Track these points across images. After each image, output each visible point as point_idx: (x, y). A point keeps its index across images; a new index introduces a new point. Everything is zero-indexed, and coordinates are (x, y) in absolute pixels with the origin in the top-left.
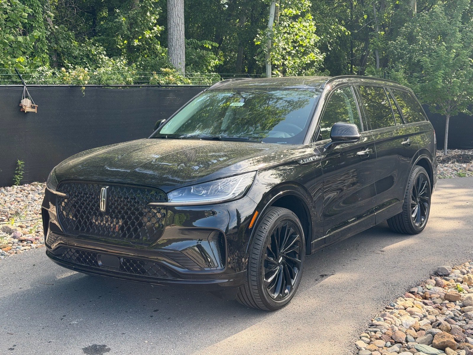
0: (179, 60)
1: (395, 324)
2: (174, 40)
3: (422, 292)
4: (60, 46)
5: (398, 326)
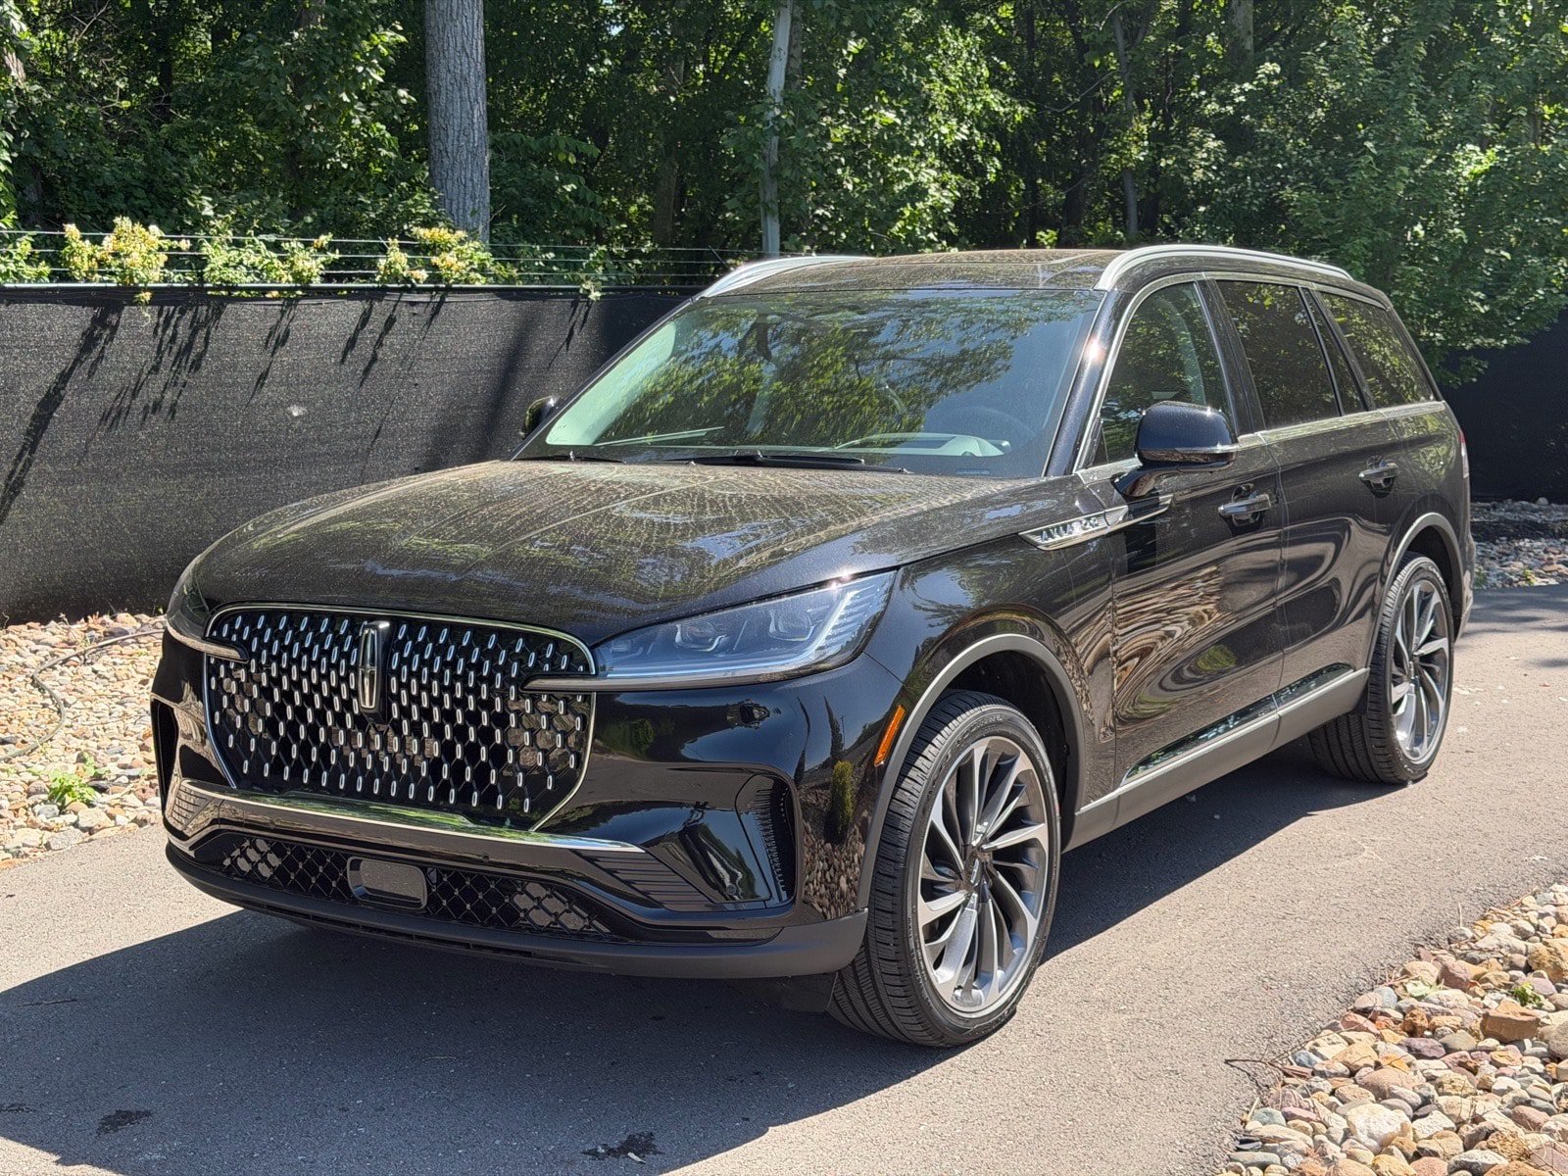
0: (469, 203)
1: (1328, 1132)
2: (450, 132)
3: (1399, 1009)
4: (54, 154)
5: (1339, 1141)
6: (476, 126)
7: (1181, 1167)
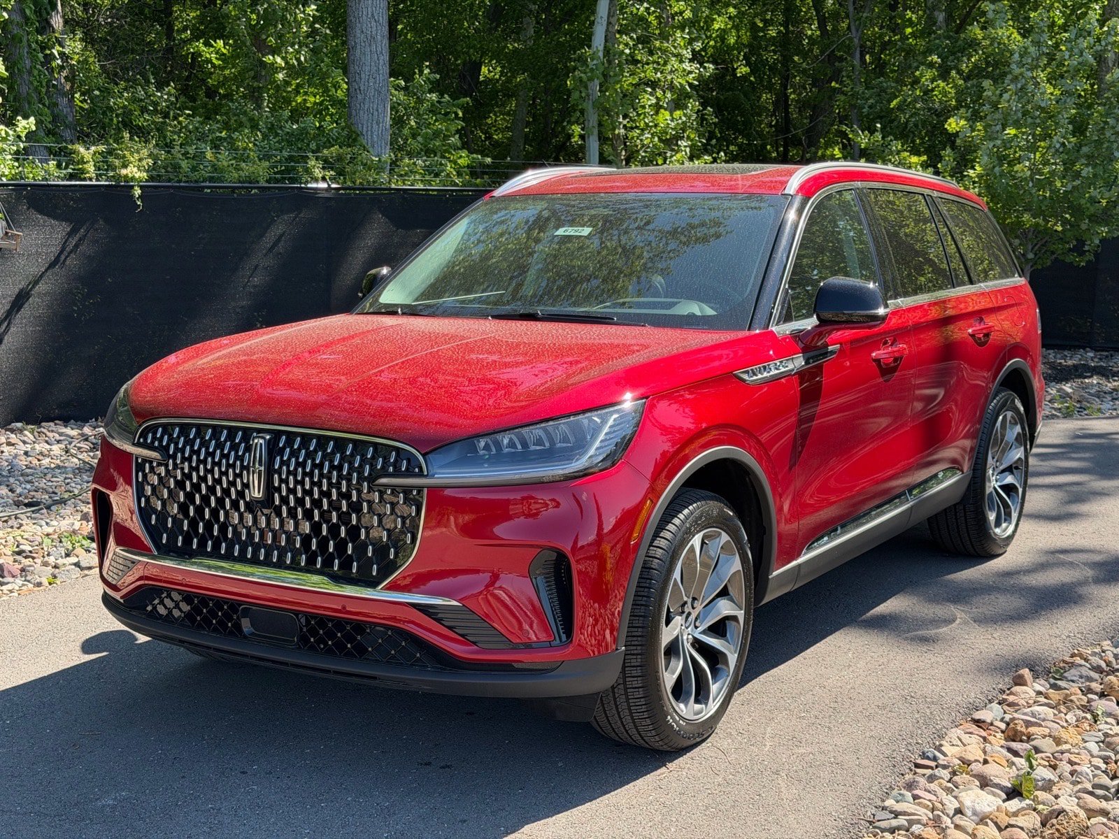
0: (375, 127)
1: (944, 809)
2: (363, 76)
3: (1004, 721)
5: (951, 815)
6: (381, 72)
7: (834, 832)
